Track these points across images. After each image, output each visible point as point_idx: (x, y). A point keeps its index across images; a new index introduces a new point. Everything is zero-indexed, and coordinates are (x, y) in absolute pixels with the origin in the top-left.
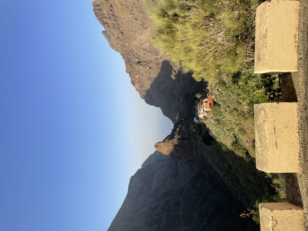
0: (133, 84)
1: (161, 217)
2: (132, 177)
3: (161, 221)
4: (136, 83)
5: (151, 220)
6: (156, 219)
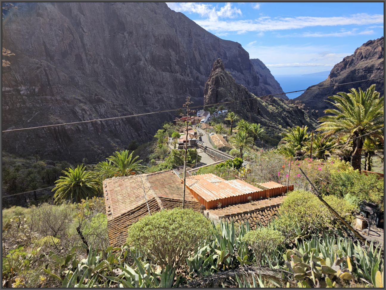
0: (366, 43)
1: (188, 75)
2: (239, 46)
3: (183, 74)
4: (369, 47)
5: (185, 64)
6: (186, 69)
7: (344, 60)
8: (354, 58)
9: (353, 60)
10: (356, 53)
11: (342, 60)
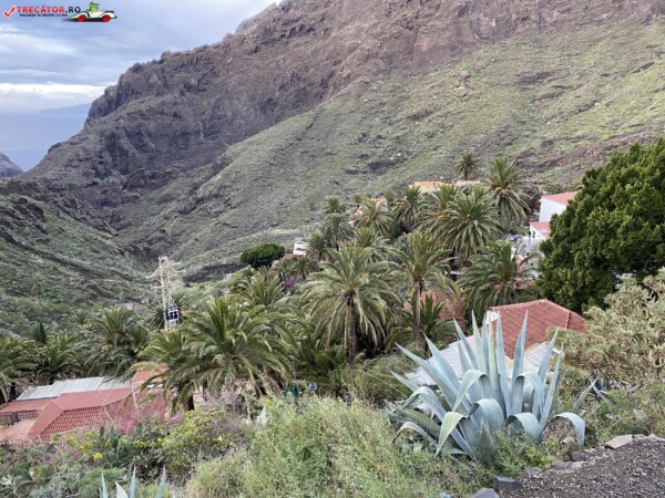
7: (107, 92)
8: (120, 92)
9: (118, 95)
10: (120, 82)
11: (103, 93)
